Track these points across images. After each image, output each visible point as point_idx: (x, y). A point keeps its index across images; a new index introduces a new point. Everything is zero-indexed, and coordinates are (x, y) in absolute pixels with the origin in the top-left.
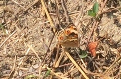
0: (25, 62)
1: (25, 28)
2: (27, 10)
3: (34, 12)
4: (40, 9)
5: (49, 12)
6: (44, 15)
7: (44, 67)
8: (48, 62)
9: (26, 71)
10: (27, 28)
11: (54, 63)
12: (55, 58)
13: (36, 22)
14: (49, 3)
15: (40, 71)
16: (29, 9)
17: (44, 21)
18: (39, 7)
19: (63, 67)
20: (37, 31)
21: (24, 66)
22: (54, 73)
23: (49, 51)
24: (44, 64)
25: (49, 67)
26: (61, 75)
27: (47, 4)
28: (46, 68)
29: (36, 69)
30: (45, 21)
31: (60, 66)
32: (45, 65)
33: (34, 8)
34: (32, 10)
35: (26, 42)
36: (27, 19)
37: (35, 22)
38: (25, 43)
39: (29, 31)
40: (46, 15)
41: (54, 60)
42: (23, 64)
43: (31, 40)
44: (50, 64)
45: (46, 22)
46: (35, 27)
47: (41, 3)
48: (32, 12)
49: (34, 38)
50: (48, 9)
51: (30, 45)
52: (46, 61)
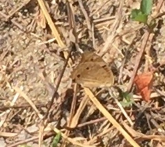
0: (10, 122)
1: (7, 55)
2: (10, 19)
3: (25, 22)
4: (35, 15)
5: (54, 21)
6: (44, 27)
7: (48, 129)
8: (56, 117)
9: (12, 139)
10: (12, 54)
11: (68, 119)
12: (69, 110)
13: (30, 42)
14: (54, 2)
15: (40, 136)
16: (14, 16)
17: (45, 38)
18: (33, 12)
19: (86, 126)
20: (32, 58)
21: (9, 130)
22: (70, 139)
23: (56, 95)
24: (48, 122)
25: (59, 128)
26: (82, 142)
27: (50, 5)
28: (52, 131)
29: (32, 134)
30: (48, 39)
31: (80, 126)
32: (49, 124)
33: (25, 14)
34: (20, 19)
35: (11, 82)
36: (10, 36)
37: (27, 41)
38: (8, 85)
39: (16, 59)
40: (48, 26)
41: (67, 114)
42: (5, 125)
43: (21, 78)
44: (60, 123)
45: (50, 41)
46: (26, 51)
47: (37, 4)
48: (20, 22)
49: (26, 74)
50: (52, 15)
51: (19, 87)
52: (52, 116)
